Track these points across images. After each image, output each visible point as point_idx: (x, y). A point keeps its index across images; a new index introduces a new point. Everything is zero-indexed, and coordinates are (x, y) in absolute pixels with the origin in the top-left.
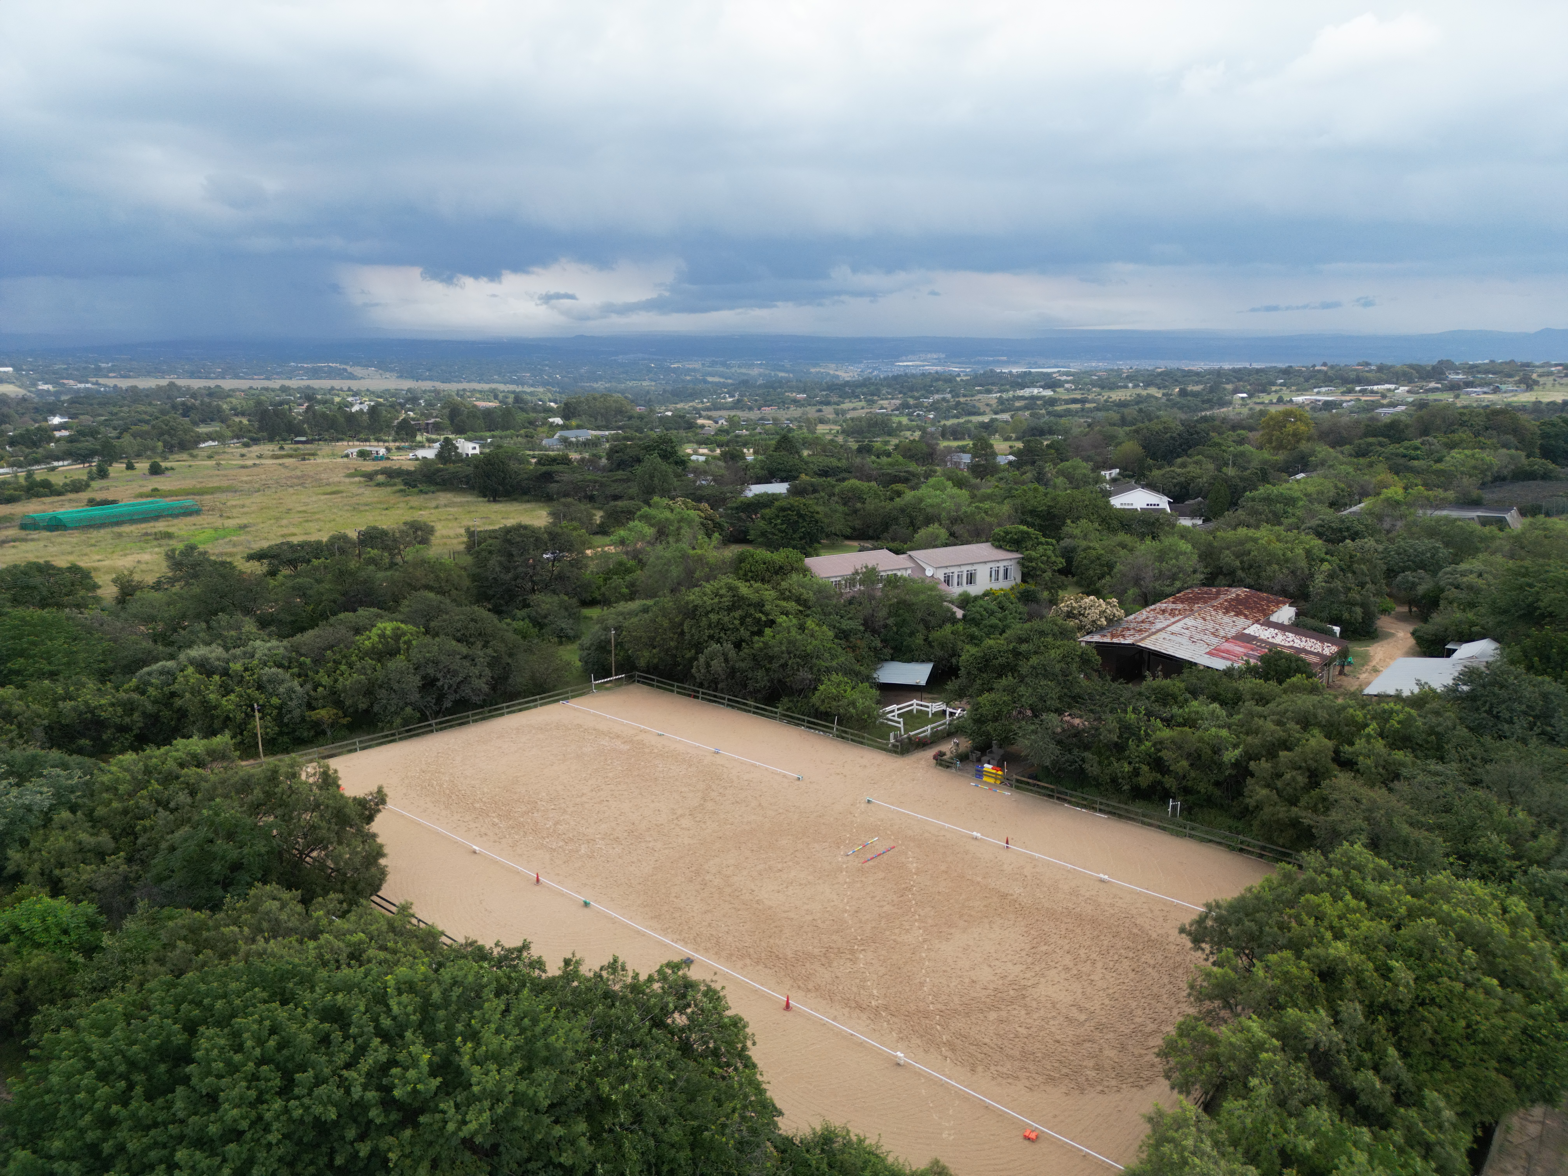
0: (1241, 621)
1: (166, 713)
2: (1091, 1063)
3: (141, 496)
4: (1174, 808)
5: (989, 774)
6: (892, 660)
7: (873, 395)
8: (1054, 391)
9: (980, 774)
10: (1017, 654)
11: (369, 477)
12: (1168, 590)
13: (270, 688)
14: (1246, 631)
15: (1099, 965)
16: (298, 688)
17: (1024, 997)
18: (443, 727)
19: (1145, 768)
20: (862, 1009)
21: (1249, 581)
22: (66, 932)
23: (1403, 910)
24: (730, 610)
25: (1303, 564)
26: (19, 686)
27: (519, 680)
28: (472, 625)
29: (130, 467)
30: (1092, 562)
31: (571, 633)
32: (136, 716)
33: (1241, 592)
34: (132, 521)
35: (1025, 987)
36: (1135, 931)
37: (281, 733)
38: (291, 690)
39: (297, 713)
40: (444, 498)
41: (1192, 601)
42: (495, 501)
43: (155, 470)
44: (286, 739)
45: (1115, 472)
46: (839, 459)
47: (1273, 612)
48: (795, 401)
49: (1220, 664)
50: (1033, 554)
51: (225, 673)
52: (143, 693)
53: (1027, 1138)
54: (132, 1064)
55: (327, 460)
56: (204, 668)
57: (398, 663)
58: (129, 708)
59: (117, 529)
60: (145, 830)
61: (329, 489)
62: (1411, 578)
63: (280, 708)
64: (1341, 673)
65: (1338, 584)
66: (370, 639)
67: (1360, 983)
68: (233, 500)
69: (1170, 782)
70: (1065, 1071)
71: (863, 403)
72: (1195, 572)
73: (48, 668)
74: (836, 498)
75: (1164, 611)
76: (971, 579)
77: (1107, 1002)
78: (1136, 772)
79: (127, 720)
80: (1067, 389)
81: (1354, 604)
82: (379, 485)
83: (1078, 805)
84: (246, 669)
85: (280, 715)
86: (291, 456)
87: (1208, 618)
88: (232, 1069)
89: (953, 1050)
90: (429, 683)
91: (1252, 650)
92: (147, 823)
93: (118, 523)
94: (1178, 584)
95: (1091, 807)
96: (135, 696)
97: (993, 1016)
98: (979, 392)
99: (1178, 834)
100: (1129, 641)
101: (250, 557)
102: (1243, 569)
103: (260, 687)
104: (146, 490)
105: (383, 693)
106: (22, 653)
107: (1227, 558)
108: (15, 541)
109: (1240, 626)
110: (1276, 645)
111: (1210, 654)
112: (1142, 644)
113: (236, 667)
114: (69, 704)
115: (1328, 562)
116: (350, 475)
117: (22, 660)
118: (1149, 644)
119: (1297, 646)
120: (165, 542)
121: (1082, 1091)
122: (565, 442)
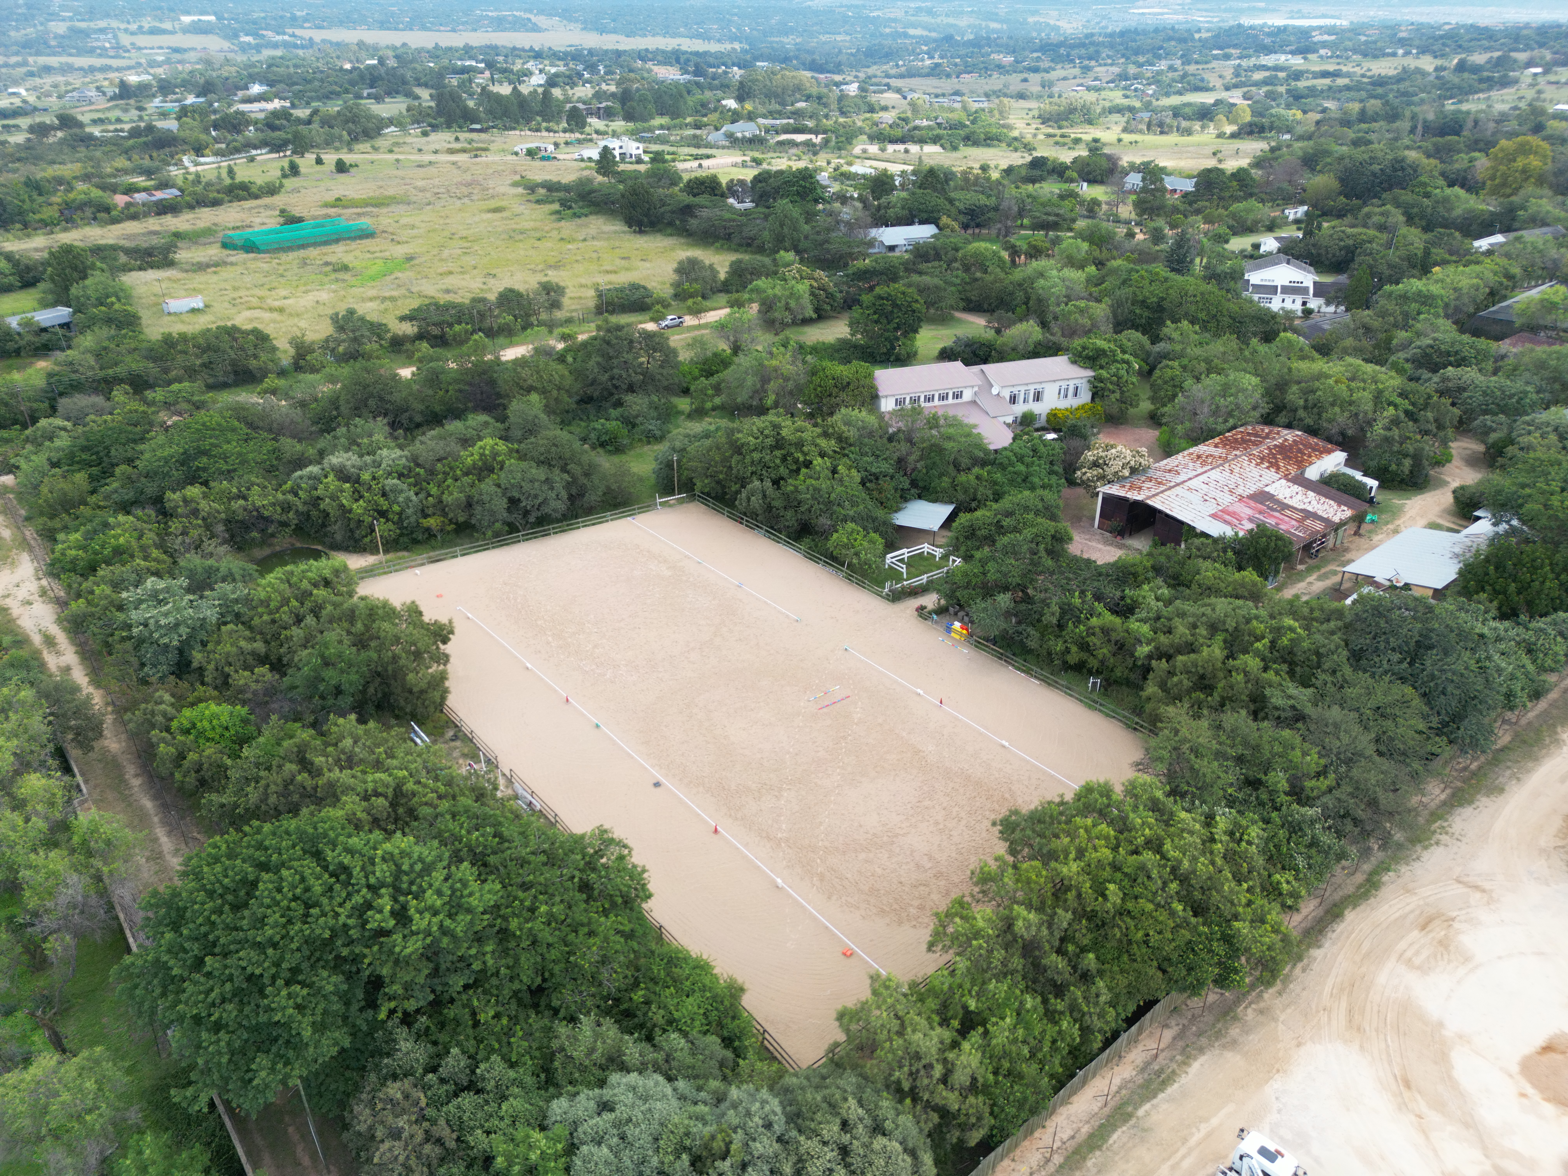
0: (1271, 475)
1: (314, 513)
2: (916, 903)
3: (326, 205)
4: (1094, 684)
5: (956, 632)
6: (920, 497)
7: (1090, 58)
8: (1305, 59)
9: (949, 630)
10: (999, 526)
11: (531, 188)
12: (1219, 428)
13: (392, 496)
14: (1267, 489)
15: (964, 822)
16: (414, 498)
17: (893, 843)
18: (528, 536)
19: (1074, 649)
20: (768, 838)
21: (1309, 421)
22: (227, 728)
24: (772, 448)
25: (1368, 407)
26: (205, 483)
27: (592, 498)
28: (554, 448)
29: (319, 161)
30: (1166, 383)
31: (658, 433)
32: (291, 515)
33: (1290, 436)
34: (315, 245)
35: (897, 835)
36: (1007, 796)
37: (401, 535)
38: (408, 499)
39: (413, 519)
40: (595, 224)
41: (1233, 444)
42: (641, 232)
43: (341, 167)
44: (406, 539)
45: (1302, 210)
47: (1311, 464)
48: (1000, 67)
49: (1216, 529)
50: (1104, 373)
51: (358, 481)
52: (296, 495)
53: (844, 954)
55: (497, 158)
57: (487, 486)
58: (286, 507)
59: (302, 253)
61: (493, 204)
62: (1489, 423)
63: (400, 514)
64: (1356, 533)
65: (1396, 433)
66: (470, 457)
68: (405, 216)
69: (1093, 663)
70: (895, 906)
71: (1077, 71)
72: (1255, 408)
73: (225, 467)
75: (1199, 457)
76: (1038, 397)
77: (954, 855)
78: (1068, 651)
79: (284, 517)
80: (1321, 57)
81: (1406, 456)
82: (538, 202)
83: (1019, 669)
84: (374, 478)
85: (400, 521)
86: (464, 151)
87: (1237, 470)
89: (822, 880)
90: (513, 502)
91: (1260, 512)
93: (303, 247)
94: (1231, 422)
95: (1028, 673)
96: (290, 497)
97: (862, 856)
98: (1216, 58)
99: (1090, 707)
100: (1139, 497)
101: (403, 319)
102: (1305, 408)
103: (384, 495)
104: (330, 197)
105: (478, 509)
106: (205, 453)
107: (1294, 396)
108: (216, 265)
109: (1265, 481)
110: (1288, 507)
111: (1214, 516)
112: (1149, 502)
113: (366, 476)
114: (241, 502)
115: (1396, 406)
116: (515, 184)
117: (205, 459)
118: (1156, 503)
119: (1310, 509)
120: (341, 275)
121: (900, 923)
122: (730, 136)
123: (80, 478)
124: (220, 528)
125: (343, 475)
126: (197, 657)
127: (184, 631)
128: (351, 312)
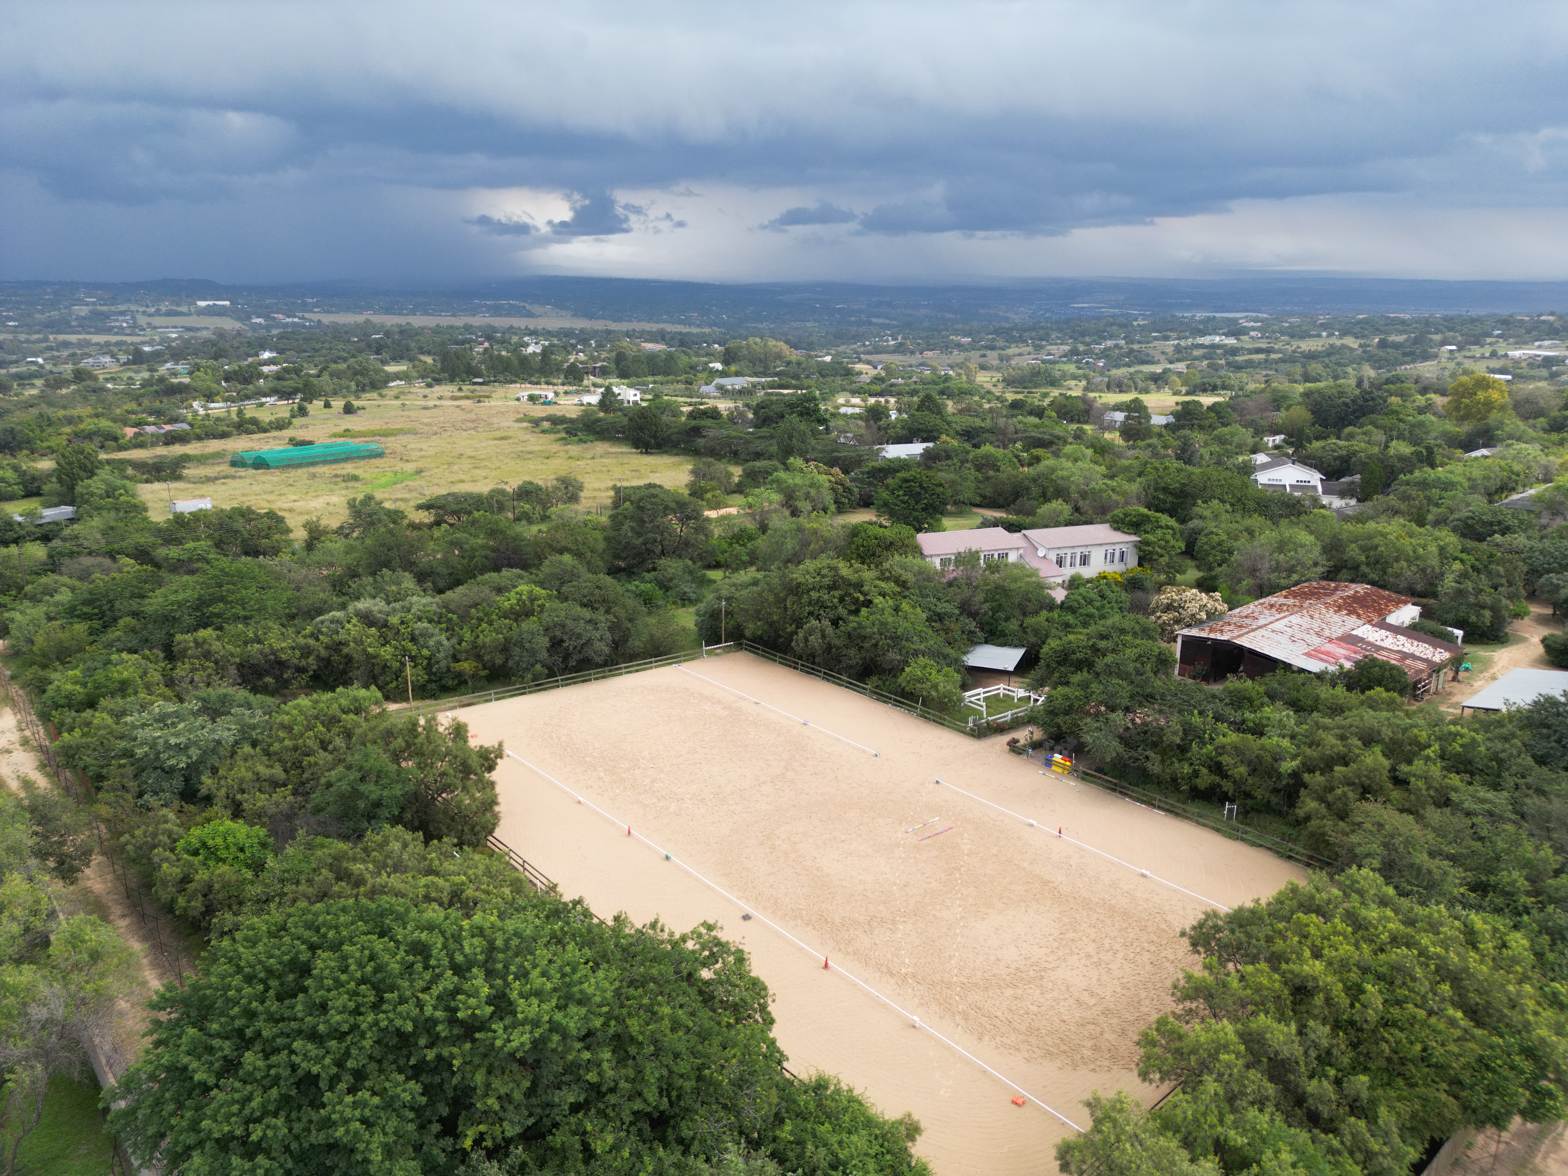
0: (1352, 621)
1: (336, 658)
2: (1089, 1044)
3: (335, 435)
4: (1230, 811)
5: (1058, 764)
6: (986, 642)
7: (1041, 339)
8: (1238, 340)
9: (1049, 763)
10: (1095, 650)
11: (536, 422)
12: (1283, 582)
13: (421, 640)
14: (1354, 633)
15: (1120, 955)
16: (445, 642)
17: (1042, 978)
18: (567, 683)
19: (1204, 771)
20: (892, 975)
21: (1374, 576)
22: (242, 850)
23: (1385, 937)
24: (830, 588)
25: (1435, 562)
26: (220, 628)
27: (636, 643)
28: (597, 591)
29: (327, 405)
30: (1213, 548)
31: (693, 596)
32: (311, 660)
33: (1361, 588)
34: (325, 462)
35: (1045, 969)
36: (1163, 926)
37: (430, 681)
38: (439, 643)
39: (443, 663)
40: (601, 447)
41: (1304, 596)
42: (647, 453)
43: (349, 410)
44: (434, 686)
45: (1280, 438)
46: (984, 420)
47: (1390, 612)
48: (960, 346)
49: (1315, 666)
50: (1150, 537)
51: (385, 625)
52: (317, 639)
53: (1014, 1103)
54: (270, 971)
55: (500, 403)
56: (367, 619)
57: (529, 625)
58: (306, 652)
59: (312, 470)
60: (310, 765)
61: (498, 434)
62: (1555, 581)
63: (429, 659)
64: (1454, 679)
65: (1469, 585)
66: (509, 600)
67: (1328, 1000)
68: (413, 443)
69: (1227, 786)
70: (1063, 1047)
71: (1030, 349)
72: (1316, 564)
73: (242, 613)
74: (968, 465)
75: (1272, 606)
76: (1085, 560)
77: (1118, 990)
78: (1196, 774)
79: (304, 662)
80: (1252, 338)
81: (1483, 607)
82: (543, 432)
83: (1138, 800)
84: (402, 623)
85: (429, 666)
86: (467, 398)
87: (1317, 616)
88: (338, 984)
89: (966, 1019)
90: (556, 644)
91: (1354, 652)
92: (312, 759)
93: (313, 464)
94: (1295, 577)
95: (1150, 803)
96: (312, 642)
97: (1009, 992)
98: (1156, 339)
99: (1230, 836)
100: (1225, 637)
101: (420, 507)
102: (1368, 564)
103: (413, 639)
104: (340, 430)
105: (516, 651)
106: (222, 599)
107: (1353, 552)
108: (225, 477)
109: (1349, 626)
110: (1383, 649)
111: (1308, 655)
112: (1238, 641)
113: (394, 620)
114: (257, 646)
115: (1462, 561)
116: (519, 421)
117: (221, 605)
118: (1245, 642)
119: (1405, 650)
120: (351, 485)
121: (1075, 1067)
122: (721, 388)
123: (80, 628)
124: (233, 671)
125: (370, 622)
126: (207, 782)
127: (195, 753)
128: (369, 498)
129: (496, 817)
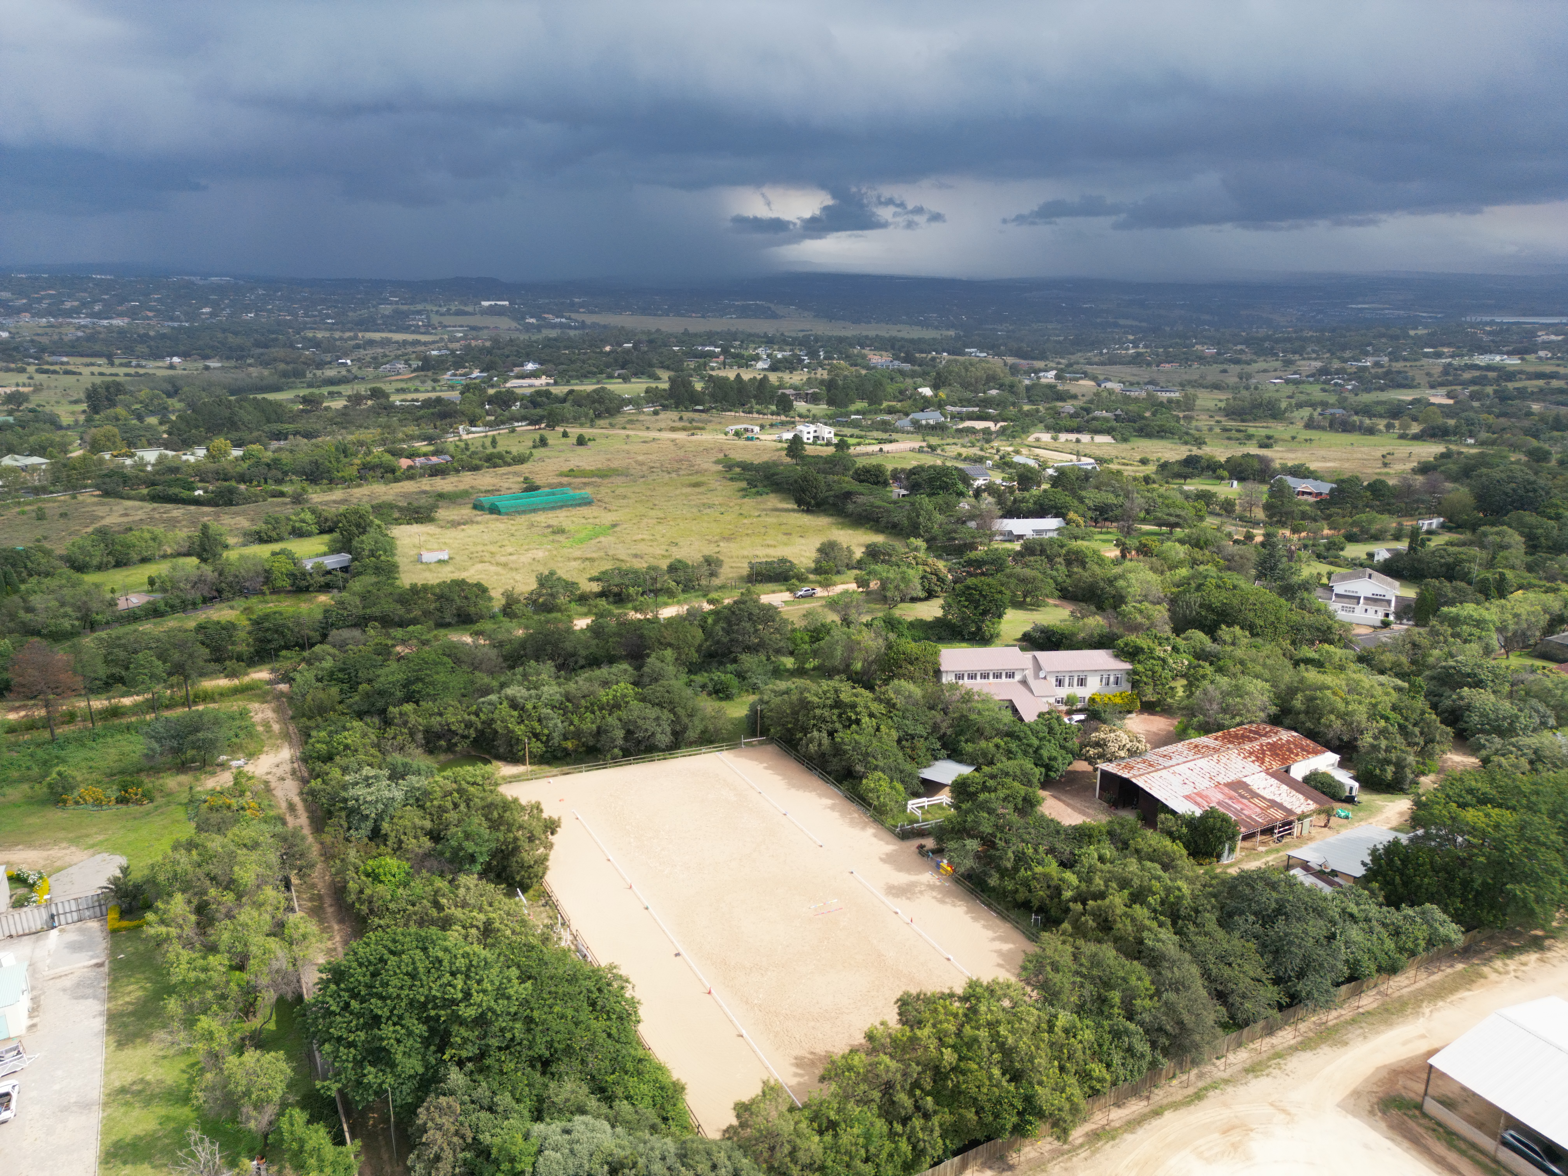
0: (1253, 767)
1: (488, 731)
3: (562, 475)
4: (1036, 920)
5: (943, 868)
7: (1294, 353)
8: (1522, 359)
9: (938, 867)
11: (729, 466)
12: (1226, 723)
13: (545, 722)
14: (1245, 779)
16: (560, 725)
17: (838, 1018)
18: (639, 761)
19: (1023, 889)
21: (1310, 725)
24: (832, 707)
26: (417, 703)
29: (565, 435)
32: (472, 731)
33: (1286, 736)
34: (544, 509)
35: (843, 1013)
37: (546, 753)
39: (556, 741)
40: (773, 501)
41: (1231, 739)
42: (808, 511)
43: (581, 441)
44: (549, 756)
45: (1438, 521)
47: (1298, 762)
49: (1185, 808)
50: (1140, 668)
51: (523, 709)
52: (477, 715)
55: (710, 437)
58: (469, 725)
60: (445, 820)
61: (694, 479)
62: (1482, 741)
63: (548, 736)
66: (606, 696)
68: (621, 487)
71: (1278, 364)
72: (1264, 709)
73: (432, 692)
75: (1196, 746)
76: (1082, 682)
79: (466, 732)
80: (1540, 358)
81: (1391, 763)
82: (731, 479)
83: (984, 904)
84: (534, 708)
85: (548, 740)
86: (684, 429)
87: (1224, 760)
89: (776, 1037)
90: (629, 734)
91: (1231, 798)
92: (447, 816)
93: (534, 511)
95: (990, 906)
96: (473, 718)
97: (812, 1024)
98: (1427, 355)
100: (1128, 775)
102: (1305, 714)
103: (539, 721)
104: (565, 468)
105: (603, 737)
106: (421, 680)
107: (1299, 701)
108: (465, 523)
109: (1245, 772)
110: (1258, 796)
111: (1187, 797)
112: (1134, 780)
113: (529, 706)
114: (438, 718)
116: (718, 462)
117: (420, 685)
118: (1140, 782)
119: (1278, 800)
120: (558, 537)
122: (916, 424)
123: (334, 691)
124: (420, 736)
125: (514, 704)
126: (385, 826)
127: (380, 806)
128: (552, 573)
129: (546, 869)
